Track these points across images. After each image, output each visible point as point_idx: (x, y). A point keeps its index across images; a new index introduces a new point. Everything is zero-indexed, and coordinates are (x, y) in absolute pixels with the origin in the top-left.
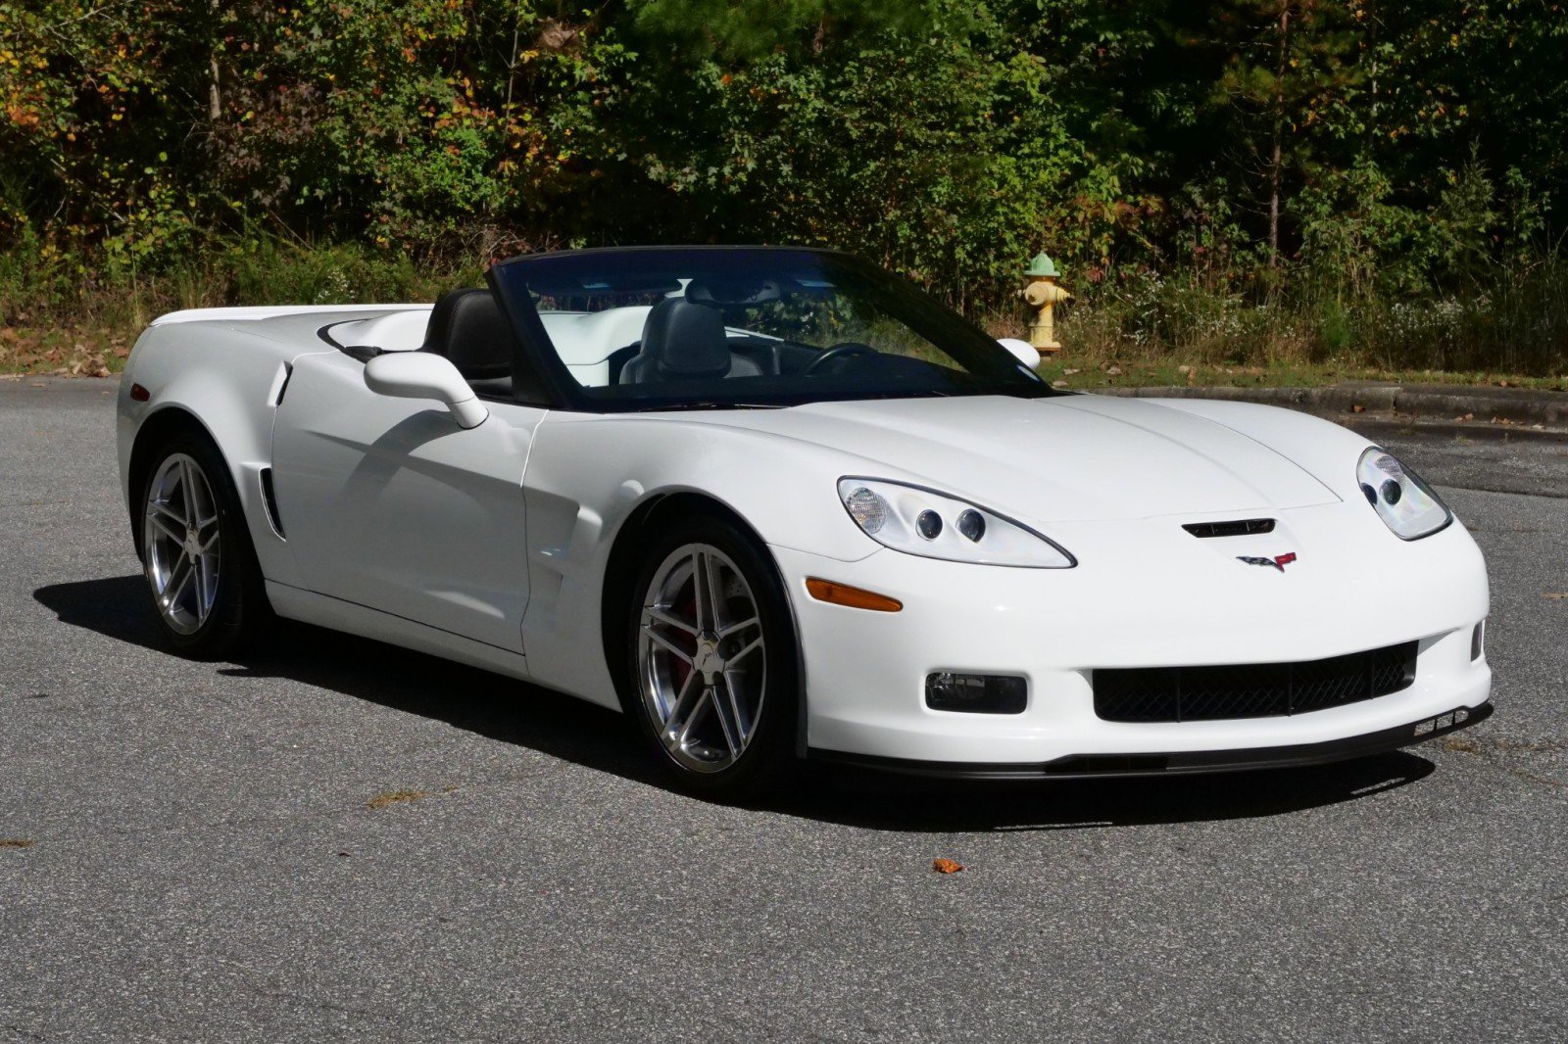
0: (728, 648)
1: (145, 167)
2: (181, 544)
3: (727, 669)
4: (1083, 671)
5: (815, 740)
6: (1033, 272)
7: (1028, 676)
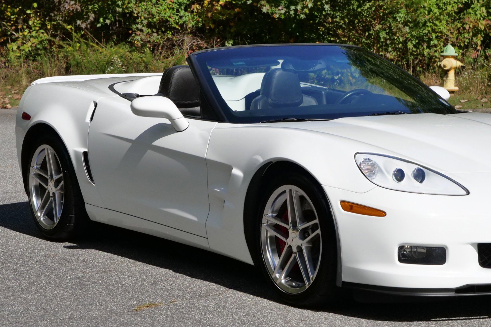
0: (304, 234)
1: (27, 10)
2: (46, 187)
3: (304, 245)
4: (473, 244)
5: (346, 277)
6: (445, 54)
7: (447, 247)
